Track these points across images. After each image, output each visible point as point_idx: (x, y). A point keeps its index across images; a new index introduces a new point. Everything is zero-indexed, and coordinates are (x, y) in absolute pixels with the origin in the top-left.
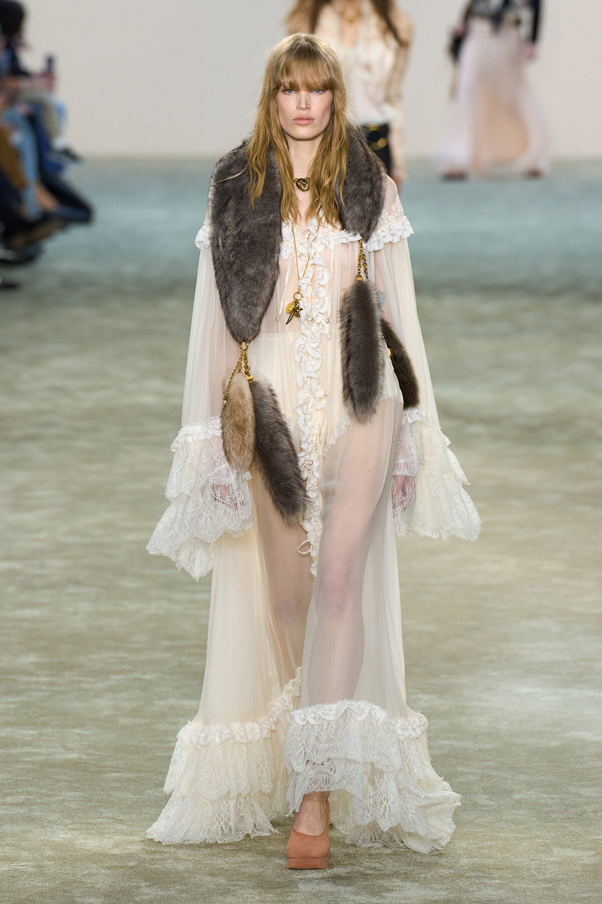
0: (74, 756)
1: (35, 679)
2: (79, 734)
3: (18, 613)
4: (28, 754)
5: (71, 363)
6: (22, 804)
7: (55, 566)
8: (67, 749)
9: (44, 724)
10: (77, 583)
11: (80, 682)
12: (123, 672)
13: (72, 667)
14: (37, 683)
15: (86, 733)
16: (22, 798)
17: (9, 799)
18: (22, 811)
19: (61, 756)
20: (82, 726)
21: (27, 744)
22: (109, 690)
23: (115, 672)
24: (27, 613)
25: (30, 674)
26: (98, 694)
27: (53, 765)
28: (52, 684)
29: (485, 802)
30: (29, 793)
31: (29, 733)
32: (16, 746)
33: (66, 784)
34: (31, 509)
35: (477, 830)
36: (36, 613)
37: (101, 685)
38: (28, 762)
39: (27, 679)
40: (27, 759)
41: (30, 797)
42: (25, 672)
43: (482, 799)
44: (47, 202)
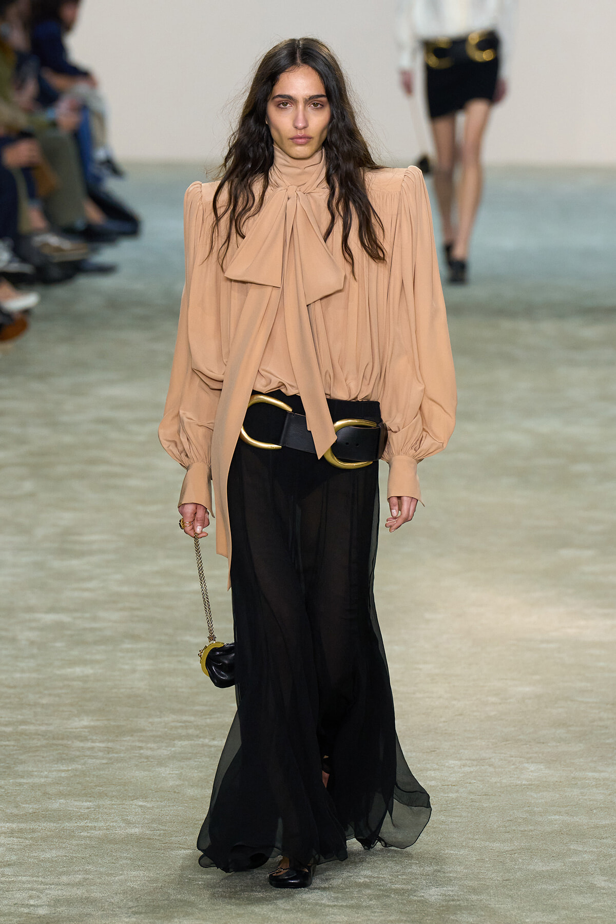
0: (136, 831)
1: (89, 744)
2: (141, 806)
3: (68, 671)
4: (84, 829)
5: (120, 391)
6: (79, 884)
7: (110, 620)
8: (128, 823)
9: (101, 795)
10: (135, 638)
11: (141, 748)
12: (188, 737)
13: (132, 732)
14: (92, 748)
15: (149, 805)
16: (79, 877)
17: (64, 879)
18: (79, 892)
19: (121, 831)
20: (145, 797)
21: (82, 817)
22: (173, 757)
23: (180, 738)
24: (78, 670)
25: (85, 739)
26: (161, 762)
27: (113, 841)
28: (109, 750)
29: (603, 884)
30: (87, 872)
31: (85, 804)
32: (70, 819)
33: (129, 862)
34: (80, 554)
35: (595, 916)
36: (88, 671)
37: (164, 752)
38: (85, 837)
39: (78, 744)
40: (84, 834)
41: (87, 876)
42: (79, 737)
43: (600, 881)
44: (94, 215)
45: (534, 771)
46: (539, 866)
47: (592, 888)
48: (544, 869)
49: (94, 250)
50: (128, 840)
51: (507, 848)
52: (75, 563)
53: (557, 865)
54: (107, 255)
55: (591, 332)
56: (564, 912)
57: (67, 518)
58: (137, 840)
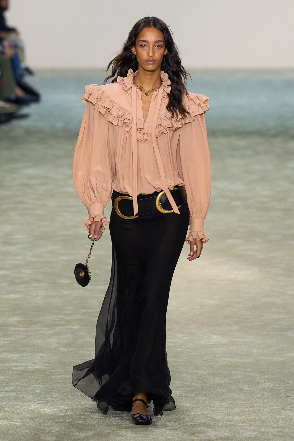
0: (38, 367)
1: (17, 329)
2: (41, 356)
3: (8, 296)
4: (16, 366)
6: (13, 391)
7: (27, 273)
8: (35, 363)
10: (38, 281)
11: (40, 330)
13: (36, 323)
14: (19, 331)
15: (44, 356)
16: (13, 388)
17: (6, 389)
19: (31, 367)
20: (42, 352)
21: (14, 361)
22: (55, 334)
24: (13, 296)
25: (16, 326)
26: (49, 337)
27: (28, 372)
28: (26, 331)
29: (246, 389)
30: (16, 386)
31: (15, 356)
32: (9, 362)
34: (13, 244)
35: (243, 403)
36: (17, 296)
37: (51, 332)
38: (15, 370)
39: (12, 329)
40: (15, 369)
41: (17, 388)
42: (13, 326)
43: (245, 387)
44: (19, 93)
45: (215, 338)
46: (218, 381)
47: (242, 390)
48: (220, 382)
49: (20, 108)
50: (35, 371)
51: (203, 373)
52: (11, 248)
53: (226, 380)
54: (25, 110)
55: (241, 142)
56: (229, 401)
57: (7, 228)
58: (39, 371)
